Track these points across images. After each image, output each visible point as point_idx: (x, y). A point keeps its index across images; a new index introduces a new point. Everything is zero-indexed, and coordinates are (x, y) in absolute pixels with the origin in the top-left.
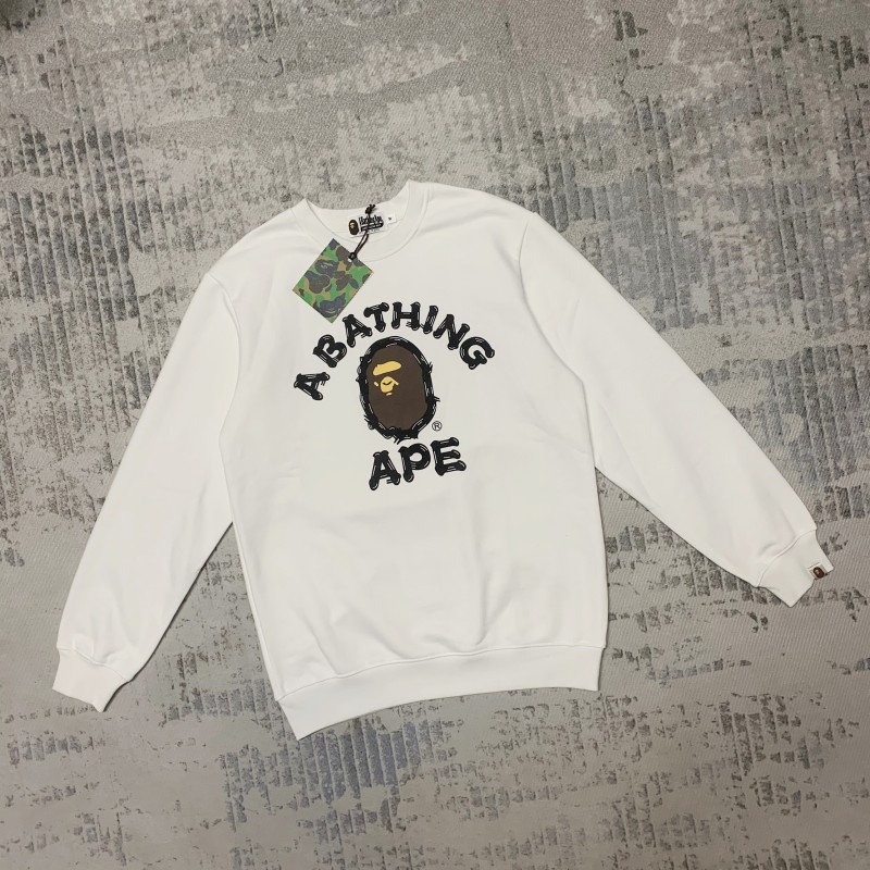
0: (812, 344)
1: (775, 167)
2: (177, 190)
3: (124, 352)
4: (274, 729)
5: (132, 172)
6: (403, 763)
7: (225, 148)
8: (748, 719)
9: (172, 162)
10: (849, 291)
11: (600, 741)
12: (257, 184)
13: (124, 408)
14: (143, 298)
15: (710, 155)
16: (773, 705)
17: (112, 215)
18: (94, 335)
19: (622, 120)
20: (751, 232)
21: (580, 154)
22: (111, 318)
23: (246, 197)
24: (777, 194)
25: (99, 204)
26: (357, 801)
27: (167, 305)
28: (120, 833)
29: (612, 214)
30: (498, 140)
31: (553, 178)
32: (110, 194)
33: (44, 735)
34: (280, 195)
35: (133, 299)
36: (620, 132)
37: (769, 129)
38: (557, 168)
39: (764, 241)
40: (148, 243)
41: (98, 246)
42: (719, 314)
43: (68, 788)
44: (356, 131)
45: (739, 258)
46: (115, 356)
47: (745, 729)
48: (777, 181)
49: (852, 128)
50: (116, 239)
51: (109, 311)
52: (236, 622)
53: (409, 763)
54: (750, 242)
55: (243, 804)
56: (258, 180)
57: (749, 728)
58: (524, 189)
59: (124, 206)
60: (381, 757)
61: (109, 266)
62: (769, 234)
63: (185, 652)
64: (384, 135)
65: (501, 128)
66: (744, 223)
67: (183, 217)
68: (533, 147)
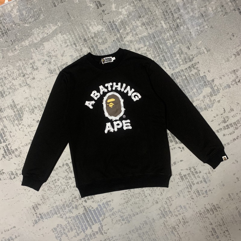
0: (173, 72)
1: (149, 29)
4: (64, 217)
6: (101, 216)
7: (4, 68)
10: (178, 55)
11: (150, 193)
12: (15, 75)
15: (131, 31)
16: (192, 170)
19: (105, 29)
20: (148, 48)
23: (13, 79)
24: (151, 36)
26: (91, 230)
30: (75, 44)
31: (92, 49)
33: (3, 239)
34: (22, 75)
36: (106, 32)
37: (144, 20)
38: (92, 47)
39: (152, 49)
44: (37, 53)
48: (150, 33)
49: (165, 13)
52: (45, 192)
53: (102, 215)
54: (149, 51)
56: (15, 73)
57: (188, 178)
60: (94, 216)
62: (153, 47)
63: (34, 204)
64: (45, 52)
65: (75, 41)
66: (145, 46)
68: (85, 43)
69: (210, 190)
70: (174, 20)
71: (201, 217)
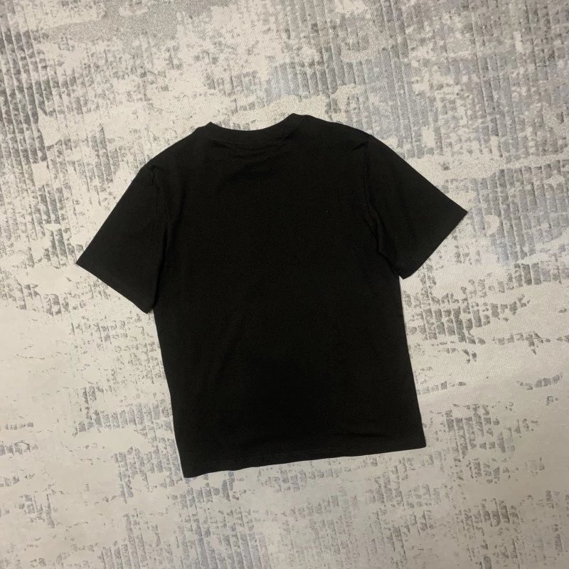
0: (505, 167)
1: (478, 44)
2: (69, 72)
3: (38, 185)
4: (149, 436)
5: (38, 60)
7: (100, 42)
9: (65, 52)
10: (529, 130)
12: (123, 65)
13: (40, 223)
14: (49, 148)
15: (433, 37)
16: (481, 412)
17: (26, 91)
18: (17, 174)
19: (372, 14)
20: (462, 90)
21: (344, 40)
22: (28, 162)
23: (116, 75)
24: (479, 64)
25: (16, 83)
26: (206, 481)
27: (65, 152)
28: (49, 507)
29: (367, 81)
30: (287, 31)
31: (325, 57)
32: (24, 76)
34: (139, 73)
35: (42, 148)
36: (371, 23)
37: (473, 18)
38: (328, 49)
39: (471, 97)
40: (51, 109)
41: (16, 112)
42: (442, 148)
43: (14, 478)
44: (190, 26)
45: (454, 109)
46: (33, 188)
47: (463, 428)
48: (479, 54)
49: (530, 16)
50: (29, 107)
51: (27, 157)
52: (122, 366)
54: (462, 98)
55: (131, 486)
56: (124, 63)
57: (465, 427)
58: (306, 64)
59: (34, 84)
61: (25, 126)
62: (475, 92)
63: (88, 386)
64: (209, 29)
65: (290, 22)
66: (457, 84)
67: (74, 91)
68: (311, 35)
69: (507, 470)
70: (547, 39)
71: (468, 524)
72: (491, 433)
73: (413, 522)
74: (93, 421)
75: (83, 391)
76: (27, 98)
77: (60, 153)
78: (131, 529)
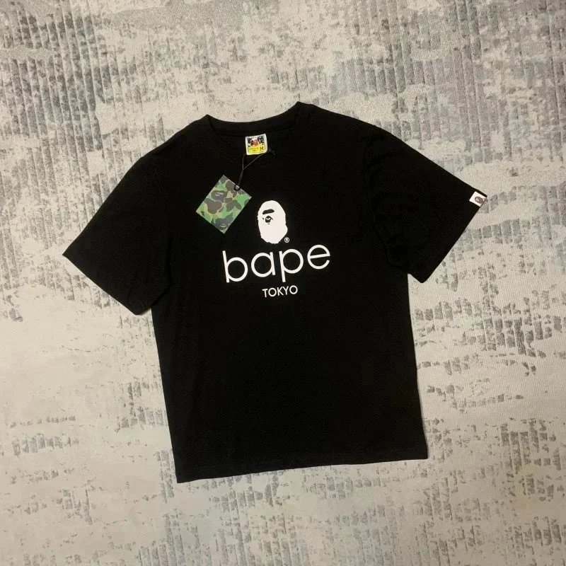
1: (554, 48)
2: (129, 60)
3: (92, 174)
5: (98, 46)
7: (163, 30)
8: (520, 435)
9: (126, 39)
12: (186, 55)
14: (105, 136)
15: (508, 38)
16: (538, 427)
17: (84, 77)
18: (71, 162)
19: (446, 12)
20: (535, 95)
21: (414, 38)
22: (83, 150)
23: (178, 65)
24: (555, 68)
25: (74, 69)
26: (250, 485)
27: (122, 141)
28: (88, 504)
29: (436, 81)
31: (395, 53)
32: (83, 62)
33: (37, 436)
34: (201, 63)
35: (98, 136)
36: (443, 22)
37: (551, 20)
38: (398, 47)
39: (544, 101)
40: (109, 97)
41: (74, 99)
42: (511, 153)
43: (53, 472)
44: (256, 17)
45: (526, 113)
46: (87, 177)
47: (517, 442)
48: (555, 58)
50: (87, 94)
54: (534, 103)
55: (171, 485)
56: (186, 52)
57: (520, 442)
58: (375, 62)
59: (92, 70)
61: (82, 113)
62: (548, 97)
63: (133, 381)
64: (276, 21)
65: (359, 17)
66: (530, 88)
67: (133, 79)
68: (382, 31)
69: (561, 489)
71: (517, 542)
72: (547, 450)
73: (461, 536)
74: (137, 417)
75: (128, 386)
76: (85, 84)
77: (116, 142)
78: (170, 530)
